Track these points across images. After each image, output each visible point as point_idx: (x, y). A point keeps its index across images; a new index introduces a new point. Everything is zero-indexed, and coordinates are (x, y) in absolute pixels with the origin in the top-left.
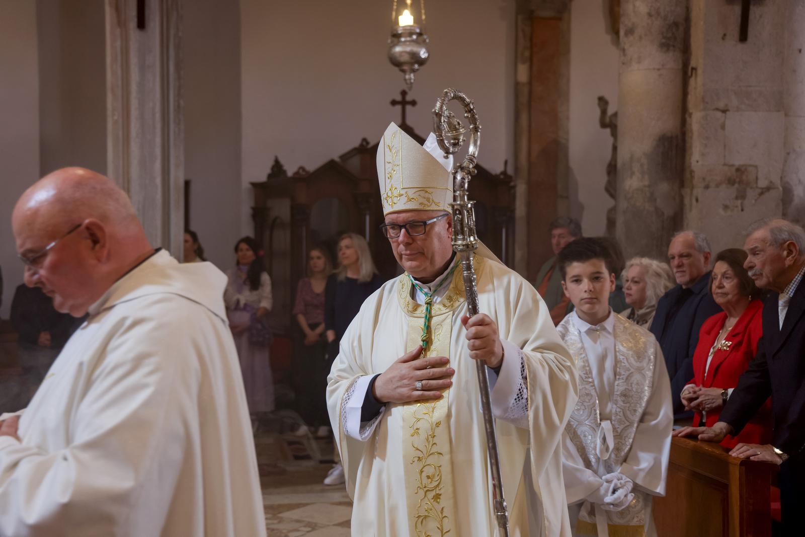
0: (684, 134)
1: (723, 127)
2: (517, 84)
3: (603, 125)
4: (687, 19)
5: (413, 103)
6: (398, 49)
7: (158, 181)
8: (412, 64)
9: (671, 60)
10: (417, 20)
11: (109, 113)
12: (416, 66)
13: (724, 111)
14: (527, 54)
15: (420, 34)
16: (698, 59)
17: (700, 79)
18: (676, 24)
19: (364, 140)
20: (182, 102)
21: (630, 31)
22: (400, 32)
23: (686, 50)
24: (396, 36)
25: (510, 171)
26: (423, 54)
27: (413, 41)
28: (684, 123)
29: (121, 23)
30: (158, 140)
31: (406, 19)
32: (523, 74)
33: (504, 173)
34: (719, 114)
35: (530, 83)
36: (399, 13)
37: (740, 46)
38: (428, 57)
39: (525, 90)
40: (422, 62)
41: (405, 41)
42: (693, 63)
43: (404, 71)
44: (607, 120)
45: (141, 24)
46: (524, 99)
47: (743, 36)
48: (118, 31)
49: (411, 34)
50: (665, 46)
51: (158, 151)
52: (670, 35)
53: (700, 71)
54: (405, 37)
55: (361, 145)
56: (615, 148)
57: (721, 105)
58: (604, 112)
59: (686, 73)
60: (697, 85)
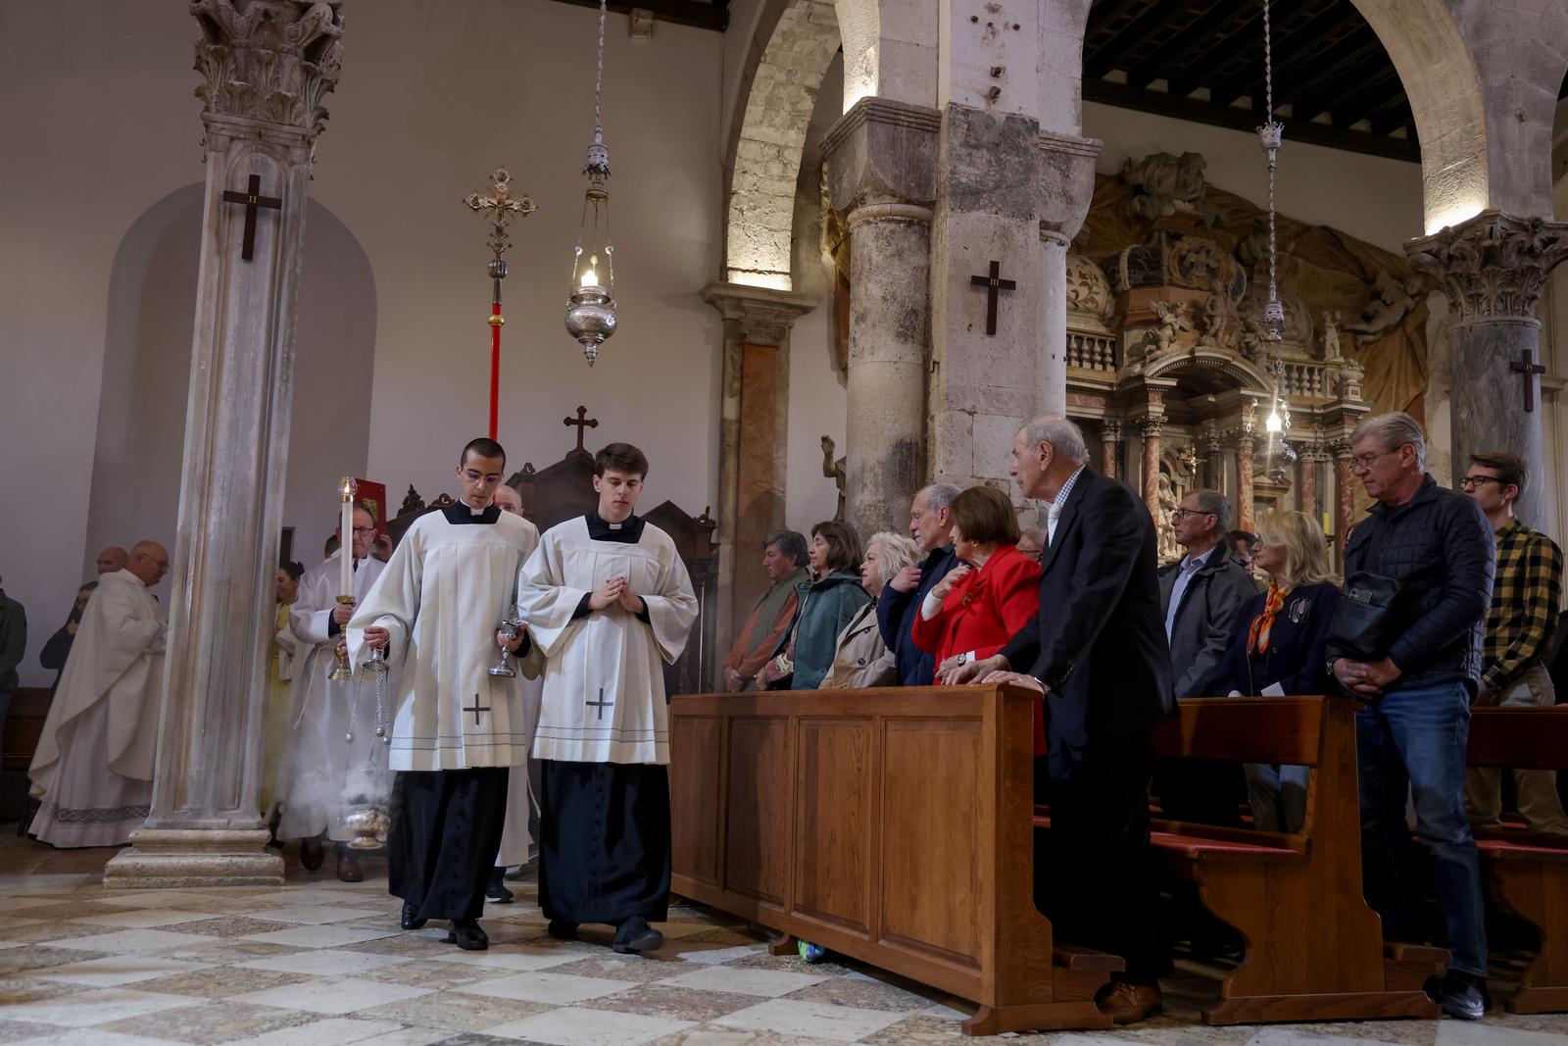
0: (925, 441)
1: (970, 432)
2: (723, 421)
3: (828, 473)
4: (928, 308)
5: (594, 424)
6: (578, 313)
7: (253, 452)
8: (596, 332)
9: (910, 354)
10: (604, 281)
11: (194, 360)
12: (600, 337)
13: (971, 414)
14: (736, 385)
15: (607, 299)
16: (940, 351)
17: (943, 374)
18: (914, 312)
19: (528, 465)
20: (293, 355)
21: (862, 318)
22: (581, 291)
23: (927, 343)
24: (576, 299)
25: (712, 516)
26: (610, 322)
27: (597, 305)
28: (925, 427)
29: (221, 251)
30: (258, 399)
31: (590, 279)
32: (731, 410)
33: (705, 517)
34: (966, 416)
35: (739, 421)
36: (580, 272)
37: (988, 339)
38: (616, 324)
39: (734, 428)
40: (607, 333)
41: (587, 305)
42: (935, 357)
43: (583, 342)
44: (833, 467)
45: (248, 254)
46: (731, 439)
47: (991, 330)
48: (216, 261)
49: (595, 297)
50: (903, 335)
51: (256, 415)
52: (908, 323)
53: (942, 365)
54: (589, 300)
55: (524, 471)
56: (842, 499)
57: (968, 406)
58: (829, 456)
59: (927, 367)
60: (940, 381)
